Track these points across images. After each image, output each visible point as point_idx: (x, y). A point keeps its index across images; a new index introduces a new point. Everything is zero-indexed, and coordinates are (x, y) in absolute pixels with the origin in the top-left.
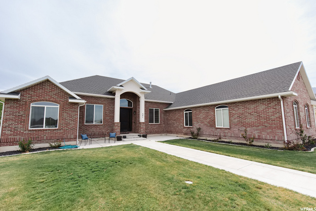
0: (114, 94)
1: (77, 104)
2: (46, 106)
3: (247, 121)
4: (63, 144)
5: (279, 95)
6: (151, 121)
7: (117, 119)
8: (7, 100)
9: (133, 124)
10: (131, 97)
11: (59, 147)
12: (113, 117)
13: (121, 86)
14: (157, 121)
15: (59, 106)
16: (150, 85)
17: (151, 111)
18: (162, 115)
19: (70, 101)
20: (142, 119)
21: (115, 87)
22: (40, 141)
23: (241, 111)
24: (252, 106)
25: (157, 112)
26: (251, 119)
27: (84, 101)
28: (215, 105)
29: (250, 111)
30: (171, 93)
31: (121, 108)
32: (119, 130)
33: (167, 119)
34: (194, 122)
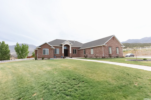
0: (62, 45)
1: (53, 49)
2: (46, 49)
3: (97, 52)
4: (50, 59)
5: (102, 45)
6: (74, 53)
7: (63, 52)
8: (38, 48)
9: (68, 54)
10: (67, 46)
11: (49, 59)
12: (62, 52)
13: (64, 43)
14: (76, 53)
15: (49, 49)
16: (74, 41)
17: (74, 50)
18: (77, 51)
19: (51, 48)
20: (71, 53)
21: (62, 44)
22: (45, 58)
23: (96, 49)
24: (98, 48)
25: (76, 50)
26: (98, 52)
27: (54, 48)
28: (91, 48)
29: (97, 49)
30: (81, 44)
31: (64, 49)
32: (64, 56)
33: (79, 53)
34: (86, 53)
